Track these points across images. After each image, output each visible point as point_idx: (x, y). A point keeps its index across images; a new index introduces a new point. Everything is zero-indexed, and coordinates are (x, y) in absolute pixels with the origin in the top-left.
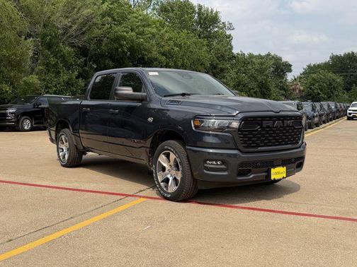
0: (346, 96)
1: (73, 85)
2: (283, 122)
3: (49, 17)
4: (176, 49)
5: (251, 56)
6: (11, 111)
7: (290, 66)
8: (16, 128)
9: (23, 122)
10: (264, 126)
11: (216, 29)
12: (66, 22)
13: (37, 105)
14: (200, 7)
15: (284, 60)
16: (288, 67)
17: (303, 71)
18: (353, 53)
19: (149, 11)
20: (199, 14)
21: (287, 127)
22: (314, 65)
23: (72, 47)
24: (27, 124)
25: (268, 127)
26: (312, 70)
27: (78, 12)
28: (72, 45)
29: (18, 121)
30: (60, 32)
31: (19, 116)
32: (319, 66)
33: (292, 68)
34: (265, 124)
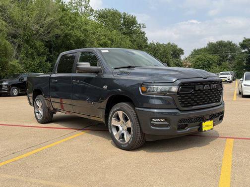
0: (218, 68)
1: (43, 66)
2: (210, 86)
3: (27, 24)
4: (109, 42)
5: (158, 45)
6: (5, 84)
7: (183, 51)
8: (8, 94)
9: (13, 91)
10: (197, 89)
11: (135, 28)
12: (37, 27)
13: (21, 79)
14: (125, 15)
15: (179, 47)
16: (181, 51)
17: (190, 53)
18: (222, 41)
19: (92, 17)
20: (124, 19)
21: (213, 89)
22: (198, 49)
23: (42, 41)
24: (15, 92)
25: (199, 90)
26: (196, 52)
27: (45, 20)
28: (42, 40)
29: (10, 90)
30: (34, 32)
31: (10, 87)
32: (201, 50)
33: (184, 52)
34: (197, 87)
